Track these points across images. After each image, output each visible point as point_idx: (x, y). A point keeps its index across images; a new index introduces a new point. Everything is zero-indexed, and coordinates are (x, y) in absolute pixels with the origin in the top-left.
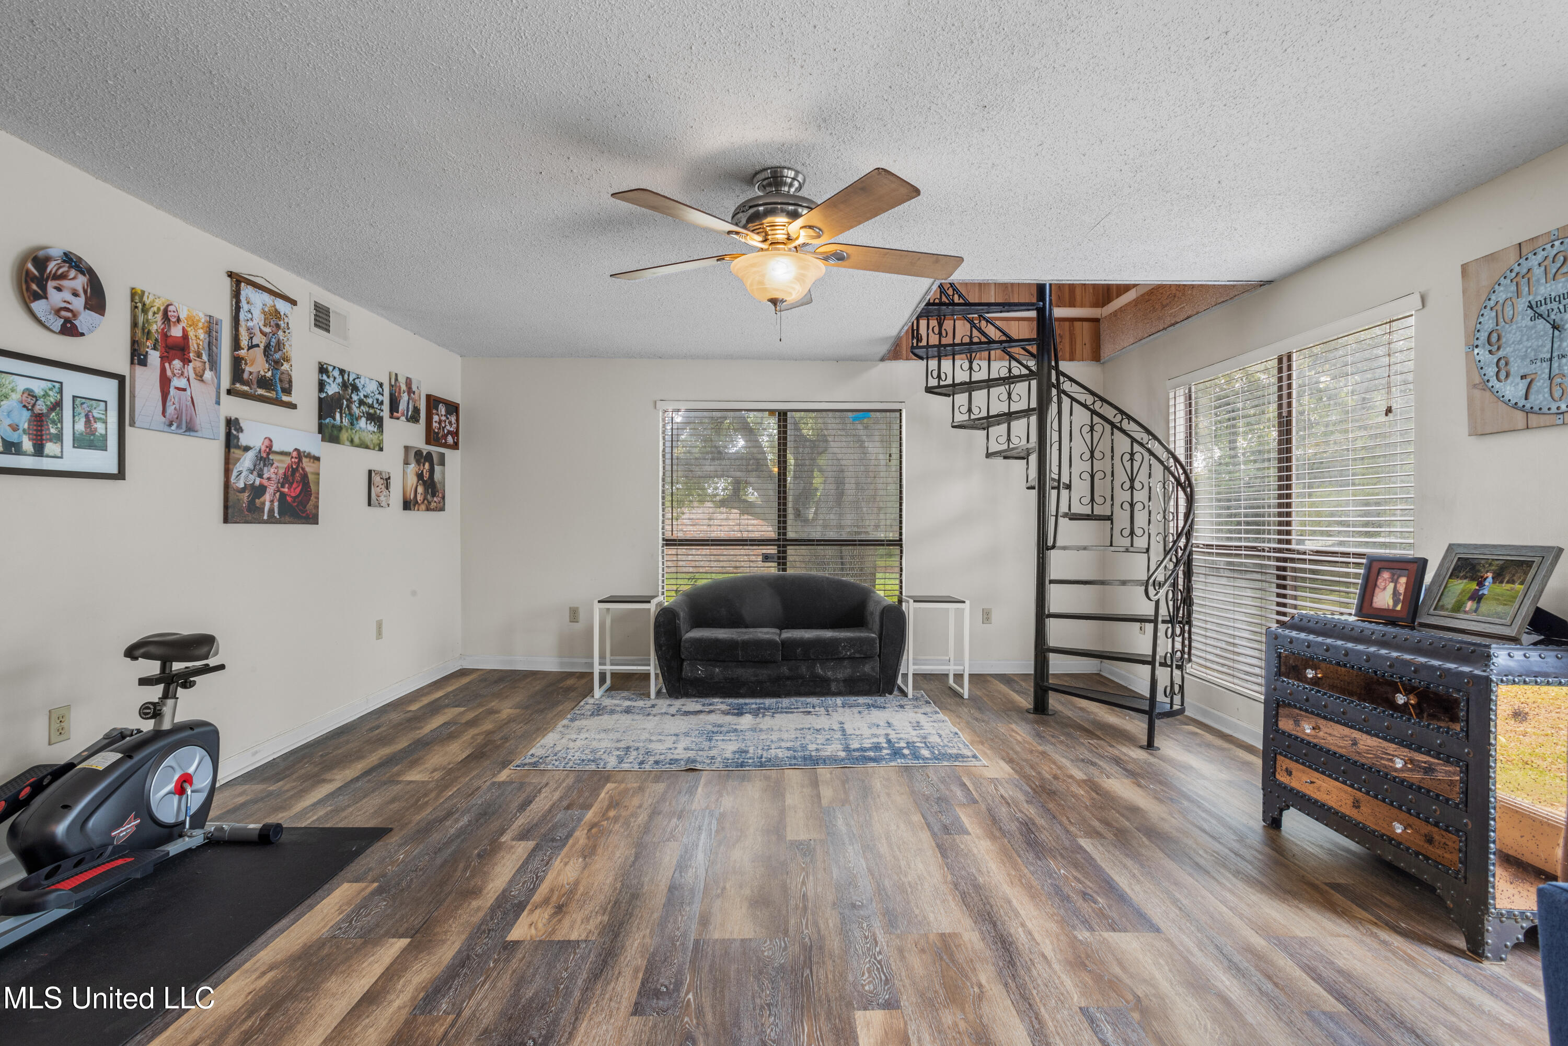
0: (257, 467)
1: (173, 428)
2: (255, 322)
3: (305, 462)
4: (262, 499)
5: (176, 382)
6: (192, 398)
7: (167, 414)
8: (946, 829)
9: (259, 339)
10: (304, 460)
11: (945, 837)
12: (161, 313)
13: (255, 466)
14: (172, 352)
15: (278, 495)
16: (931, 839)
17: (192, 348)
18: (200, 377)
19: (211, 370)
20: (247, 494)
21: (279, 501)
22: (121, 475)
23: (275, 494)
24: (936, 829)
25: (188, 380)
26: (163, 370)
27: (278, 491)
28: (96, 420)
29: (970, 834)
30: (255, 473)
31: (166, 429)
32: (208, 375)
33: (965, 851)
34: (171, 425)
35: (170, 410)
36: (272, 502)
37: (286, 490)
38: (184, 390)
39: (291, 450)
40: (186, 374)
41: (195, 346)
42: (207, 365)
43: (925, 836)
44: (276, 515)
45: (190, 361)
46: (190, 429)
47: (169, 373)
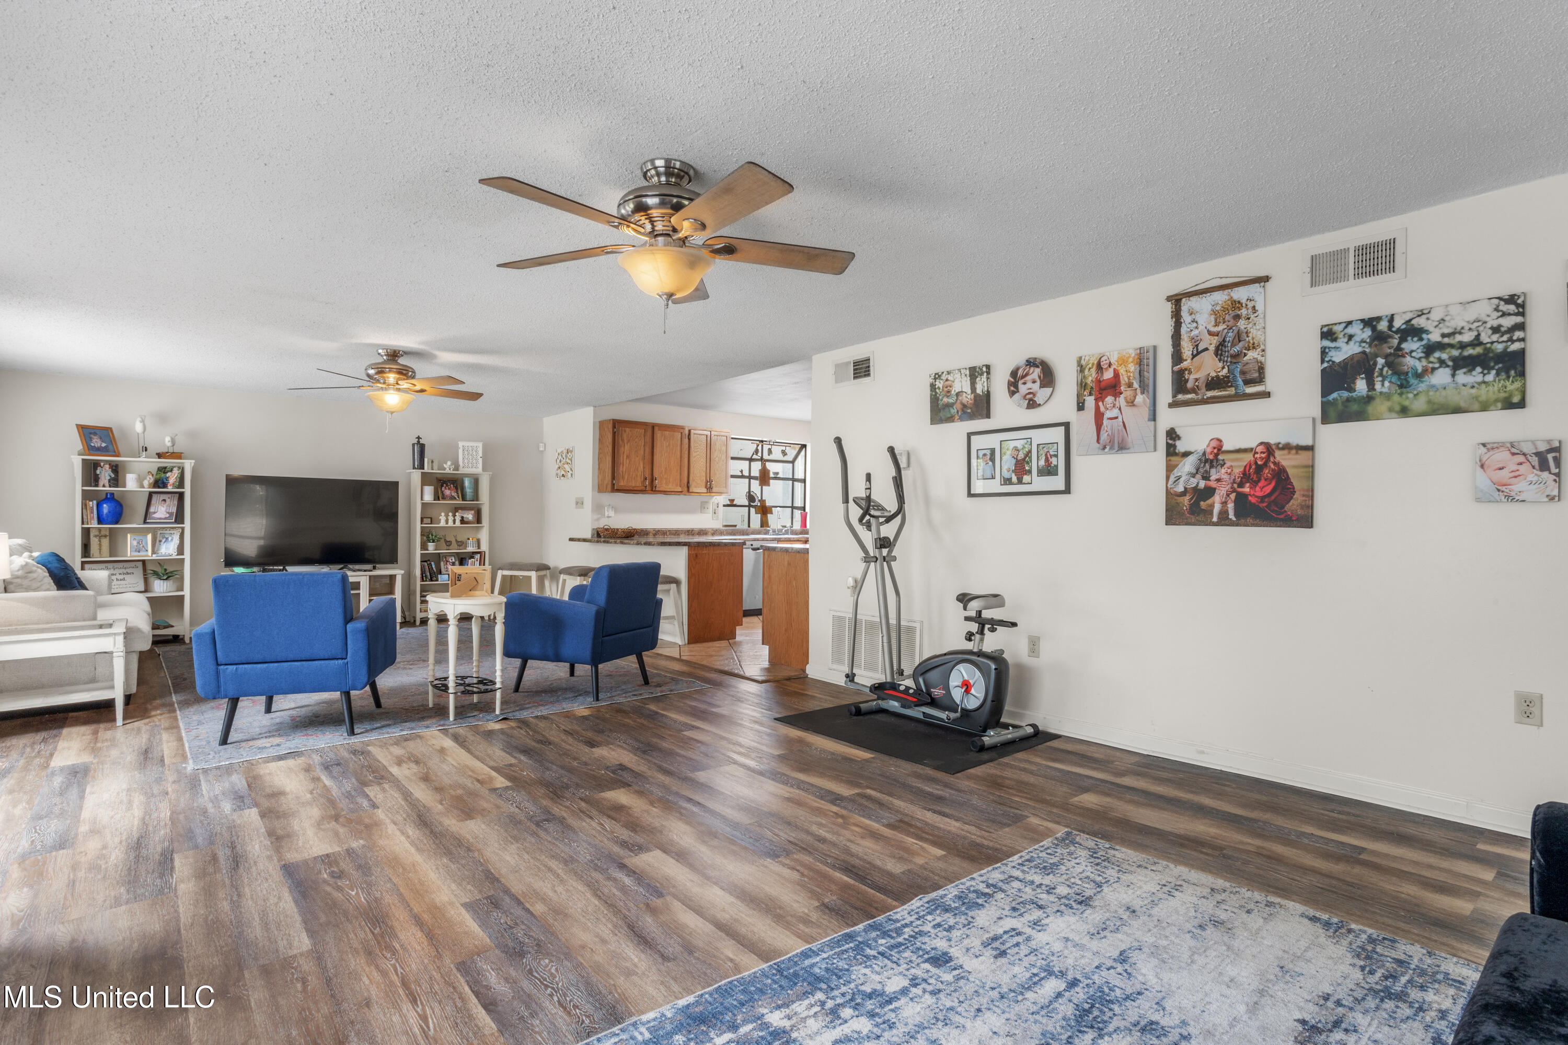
0: (1201, 470)
1: (1106, 450)
2: (1201, 327)
3: (1279, 456)
4: (1209, 501)
5: (1108, 414)
6: (1123, 423)
7: (1101, 441)
8: (495, 903)
9: (1211, 343)
10: (1278, 454)
11: (492, 892)
12: (1095, 367)
13: (1197, 470)
14: (1104, 392)
15: (1233, 496)
16: (507, 884)
17: (1123, 382)
18: (1131, 403)
19: (1142, 393)
20: (1187, 497)
21: (1236, 502)
22: (1067, 490)
23: (1228, 495)
24: (507, 899)
25: (1120, 409)
26: (1097, 408)
27: (1234, 491)
28: (1051, 456)
29: (462, 905)
30: (1199, 476)
31: (1101, 452)
32: (1140, 398)
33: (464, 883)
34: (1104, 448)
35: (1104, 436)
36: (1224, 503)
37: (1246, 489)
38: (1116, 418)
39: (1253, 445)
40: (1117, 405)
41: (1126, 379)
42: (1139, 391)
43: (516, 888)
44: (1232, 516)
45: (1121, 393)
46: (1122, 447)
47: (1102, 409)
